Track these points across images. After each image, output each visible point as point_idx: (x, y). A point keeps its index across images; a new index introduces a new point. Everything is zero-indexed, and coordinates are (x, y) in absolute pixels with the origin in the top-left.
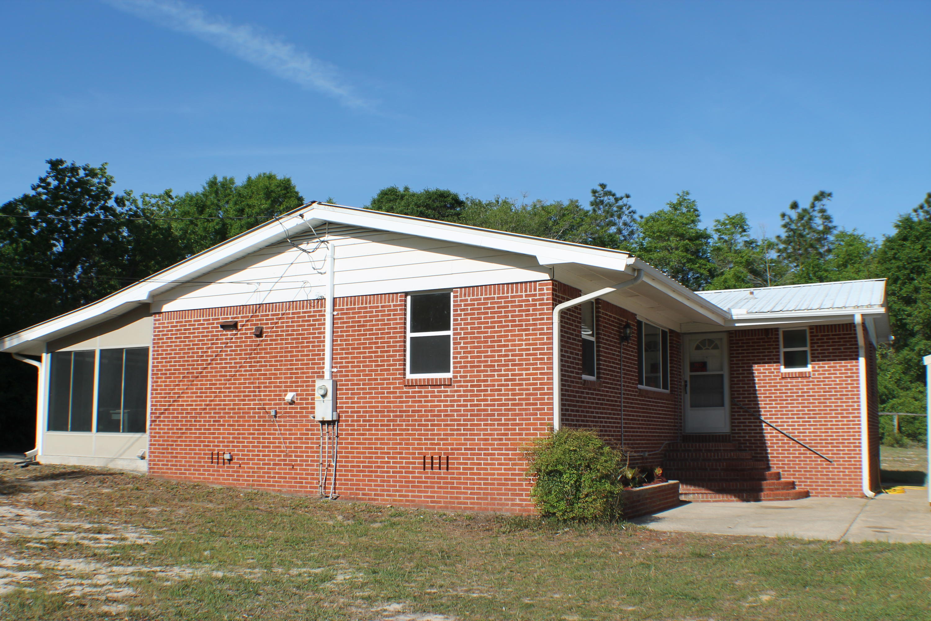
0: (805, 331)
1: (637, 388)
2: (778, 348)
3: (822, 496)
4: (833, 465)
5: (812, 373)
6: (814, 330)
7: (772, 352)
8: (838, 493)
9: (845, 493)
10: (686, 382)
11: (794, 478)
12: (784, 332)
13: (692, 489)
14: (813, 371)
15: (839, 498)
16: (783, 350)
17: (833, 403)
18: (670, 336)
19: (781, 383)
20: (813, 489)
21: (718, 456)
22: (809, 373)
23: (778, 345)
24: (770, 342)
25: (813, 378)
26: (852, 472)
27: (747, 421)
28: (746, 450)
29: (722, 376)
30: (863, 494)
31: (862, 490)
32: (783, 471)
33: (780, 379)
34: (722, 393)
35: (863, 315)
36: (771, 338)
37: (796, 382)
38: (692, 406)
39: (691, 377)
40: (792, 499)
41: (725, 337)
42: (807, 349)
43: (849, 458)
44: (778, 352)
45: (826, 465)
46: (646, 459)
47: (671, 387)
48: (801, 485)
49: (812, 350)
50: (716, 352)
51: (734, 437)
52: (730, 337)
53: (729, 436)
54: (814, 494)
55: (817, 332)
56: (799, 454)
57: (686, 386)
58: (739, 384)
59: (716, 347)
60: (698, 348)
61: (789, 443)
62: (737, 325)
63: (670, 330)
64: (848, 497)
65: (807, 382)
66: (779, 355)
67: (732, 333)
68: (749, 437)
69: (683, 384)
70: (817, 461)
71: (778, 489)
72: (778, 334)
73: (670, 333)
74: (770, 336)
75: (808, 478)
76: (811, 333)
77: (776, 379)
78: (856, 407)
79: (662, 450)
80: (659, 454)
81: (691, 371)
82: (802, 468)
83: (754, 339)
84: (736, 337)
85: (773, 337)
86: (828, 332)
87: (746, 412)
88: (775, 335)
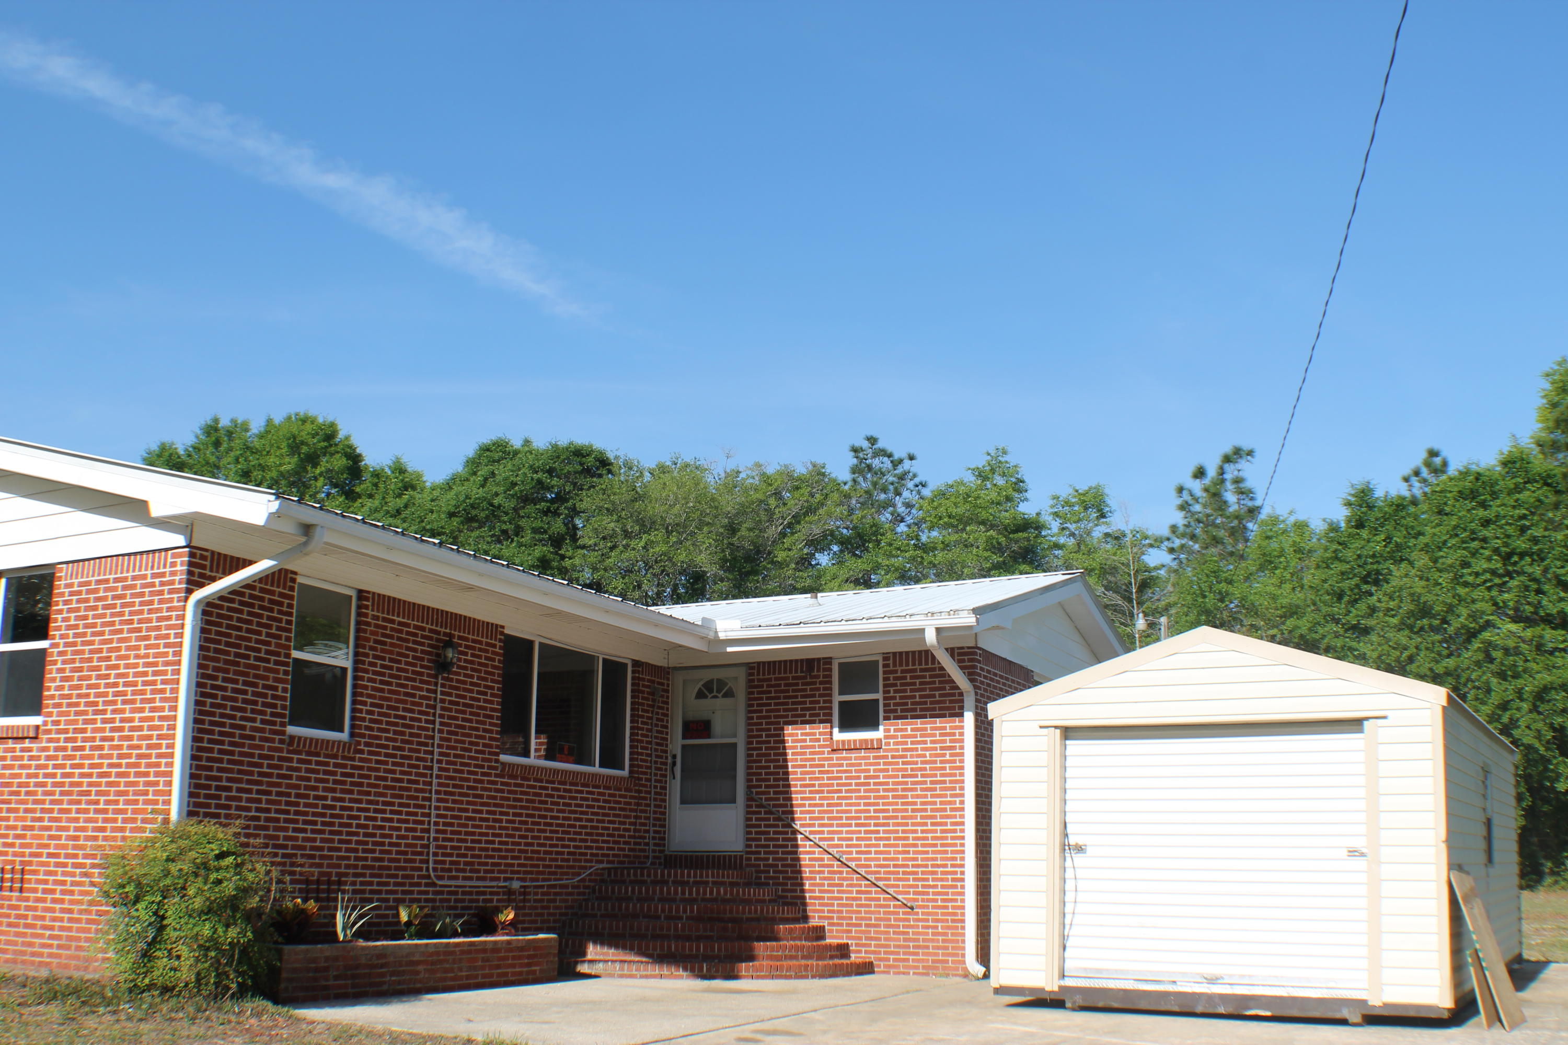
0: (878, 661)
1: (497, 761)
2: (830, 695)
3: (895, 973)
4: (917, 914)
5: (883, 741)
6: (891, 662)
7: (818, 702)
8: (924, 967)
9: (937, 968)
10: (674, 757)
11: (848, 938)
12: (841, 665)
13: (610, 953)
14: (886, 737)
15: (925, 978)
16: (837, 698)
17: (918, 796)
18: (633, 672)
19: (832, 759)
20: (880, 960)
21: (691, 893)
22: (879, 741)
23: (831, 689)
24: (815, 683)
25: (885, 751)
26: (949, 928)
27: (772, 830)
28: (768, 884)
29: (734, 746)
30: (966, 969)
31: (964, 963)
32: (829, 924)
33: (829, 753)
34: (734, 777)
35: (939, 630)
36: (818, 677)
37: (856, 758)
38: (683, 802)
39: (684, 747)
40: (813, 977)
41: (742, 674)
42: (879, 696)
43: (943, 900)
44: (830, 701)
45: (904, 913)
47: (631, 766)
48: (860, 952)
49: (886, 699)
50: (728, 701)
51: (750, 859)
52: (751, 674)
53: (741, 857)
54: (882, 969)
55: (895, 665)
56: (858, 892)
57: (674, 764)
58: (760, 761)
59: (729, 694)
60: (700, 695)
61: (841, 873)
62: (729, 649)
63: (633, 660)
64: (941, 976)
65: (875, 758)
66: (831, 708)
67: (753, 668)
68: (774, 859)
69: (670, 761)
70: (889, 906)
71: (792, 958)
72: (830, 670)
73: (633, 666)
74: (815, 673)
75: (871, 939)
76: (885, 666)
77: (823, 753)
78: (958, 805)
79: (583, 880)
80: (574, 887)
81: (684, 737)
82: (862, 919)
83: (788, 678)
84: (758, 674)
85: (821, 673)
86: (914, 664)
87: (771, 813)
88: (825, 670)
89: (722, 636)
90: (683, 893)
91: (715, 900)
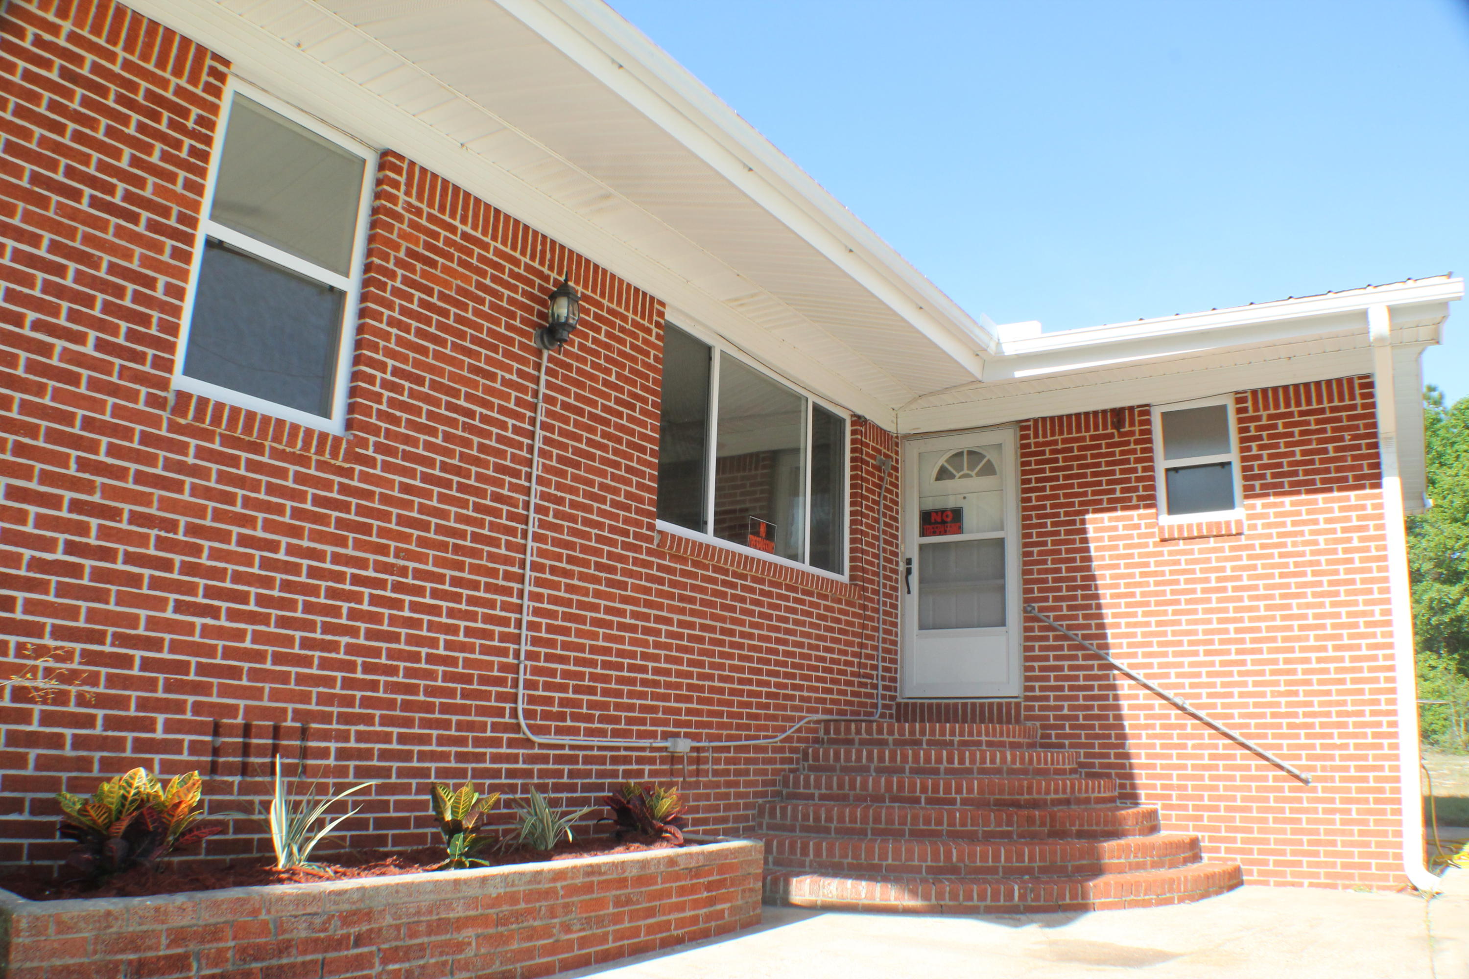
0: (1223, 408)
1: (651, 527)
2: (1151, 459)
3: (1278, 884)
4: (1314, 790)
5: (1246, 523)
6: (1249, 404)
7: (1135, 470)
8: (1328, 875)
9: (1351, 877)
10: (909, 561)
11: (1196, 828)
12: (1165, 415)
14: (1250, 517)
15: (1328, 891)
16: (1162, 463)
17: (1309, 606)
18: (854, 432)
19: (1161, 554)
20: (1253, 862)
21: (962, 761)
22: (1239, 523)
23: (1151, 450)
24: (1128, 443)
25: (1249, 537)
26: (1370, 812)
27: (1066, 663)
28: (1062, 746)
29: (1001, 542)
30: (1406, 879)
31: (1400, 867)
32: (1165, 807)
33: (1155, 545)
34: (1002, 589)
35: (1393, 311)
36: (1132, 433)
37: (1201, 551)
38: (921, 627)
39: (922, 547)
40: (1181, 900)
41: (1009, 440)
42: (1233, 456)
43: (1359, 768)
44: (1151, 468)
45: (1292, 790)
46: (680, 760)
47: (852, 568)
48: (1217, 850)
49: (1244, 459)
50: (987, 481)
51: (1031, 708)
52: (1023, 437)
53: (1018, 705)
54: (1255, 877)
55: (1256, 409)
56: (1213, 757)
57: (909, 572)
58: (1045, 562)
59: (989, 470)
60: (943, 474)
61: (1183, 727)
62: (1019, 374)
63: (854, 415)
64: (1359, 889)
65: (1233, 549)
66: (1152, 478)
67: (1027, 428)
68: (1071, 708)
69: (902, 567)
70: (1265, 779)
71: (1139, 866)
72: (1149, 422)
73: (853, 423)
74: (1127, 428)
75: (1236, 830)
76: (1239, 411)
77: (1146, 545)
78: (1378, 617)
79: (789, 739)
80: (775, 750)
81: (923, 534)
82: (1220, 798)
83: (1083, 439)
84: (1036, 436)
85: (1137, 428)
86: (1287, 405)
87: (1065, 638)
88: (1141, 423)
89: (1009, 350)
90: (950, 760)
91: (999, 771)
